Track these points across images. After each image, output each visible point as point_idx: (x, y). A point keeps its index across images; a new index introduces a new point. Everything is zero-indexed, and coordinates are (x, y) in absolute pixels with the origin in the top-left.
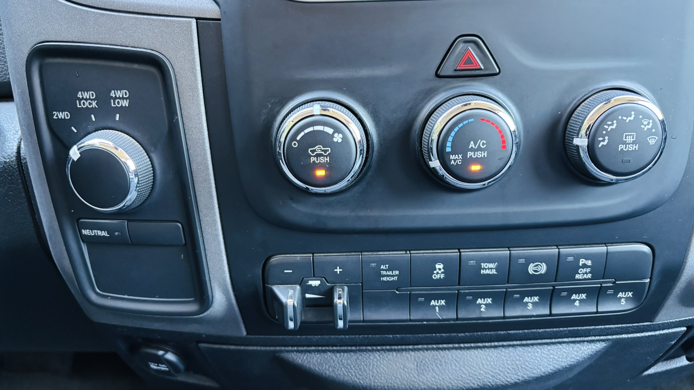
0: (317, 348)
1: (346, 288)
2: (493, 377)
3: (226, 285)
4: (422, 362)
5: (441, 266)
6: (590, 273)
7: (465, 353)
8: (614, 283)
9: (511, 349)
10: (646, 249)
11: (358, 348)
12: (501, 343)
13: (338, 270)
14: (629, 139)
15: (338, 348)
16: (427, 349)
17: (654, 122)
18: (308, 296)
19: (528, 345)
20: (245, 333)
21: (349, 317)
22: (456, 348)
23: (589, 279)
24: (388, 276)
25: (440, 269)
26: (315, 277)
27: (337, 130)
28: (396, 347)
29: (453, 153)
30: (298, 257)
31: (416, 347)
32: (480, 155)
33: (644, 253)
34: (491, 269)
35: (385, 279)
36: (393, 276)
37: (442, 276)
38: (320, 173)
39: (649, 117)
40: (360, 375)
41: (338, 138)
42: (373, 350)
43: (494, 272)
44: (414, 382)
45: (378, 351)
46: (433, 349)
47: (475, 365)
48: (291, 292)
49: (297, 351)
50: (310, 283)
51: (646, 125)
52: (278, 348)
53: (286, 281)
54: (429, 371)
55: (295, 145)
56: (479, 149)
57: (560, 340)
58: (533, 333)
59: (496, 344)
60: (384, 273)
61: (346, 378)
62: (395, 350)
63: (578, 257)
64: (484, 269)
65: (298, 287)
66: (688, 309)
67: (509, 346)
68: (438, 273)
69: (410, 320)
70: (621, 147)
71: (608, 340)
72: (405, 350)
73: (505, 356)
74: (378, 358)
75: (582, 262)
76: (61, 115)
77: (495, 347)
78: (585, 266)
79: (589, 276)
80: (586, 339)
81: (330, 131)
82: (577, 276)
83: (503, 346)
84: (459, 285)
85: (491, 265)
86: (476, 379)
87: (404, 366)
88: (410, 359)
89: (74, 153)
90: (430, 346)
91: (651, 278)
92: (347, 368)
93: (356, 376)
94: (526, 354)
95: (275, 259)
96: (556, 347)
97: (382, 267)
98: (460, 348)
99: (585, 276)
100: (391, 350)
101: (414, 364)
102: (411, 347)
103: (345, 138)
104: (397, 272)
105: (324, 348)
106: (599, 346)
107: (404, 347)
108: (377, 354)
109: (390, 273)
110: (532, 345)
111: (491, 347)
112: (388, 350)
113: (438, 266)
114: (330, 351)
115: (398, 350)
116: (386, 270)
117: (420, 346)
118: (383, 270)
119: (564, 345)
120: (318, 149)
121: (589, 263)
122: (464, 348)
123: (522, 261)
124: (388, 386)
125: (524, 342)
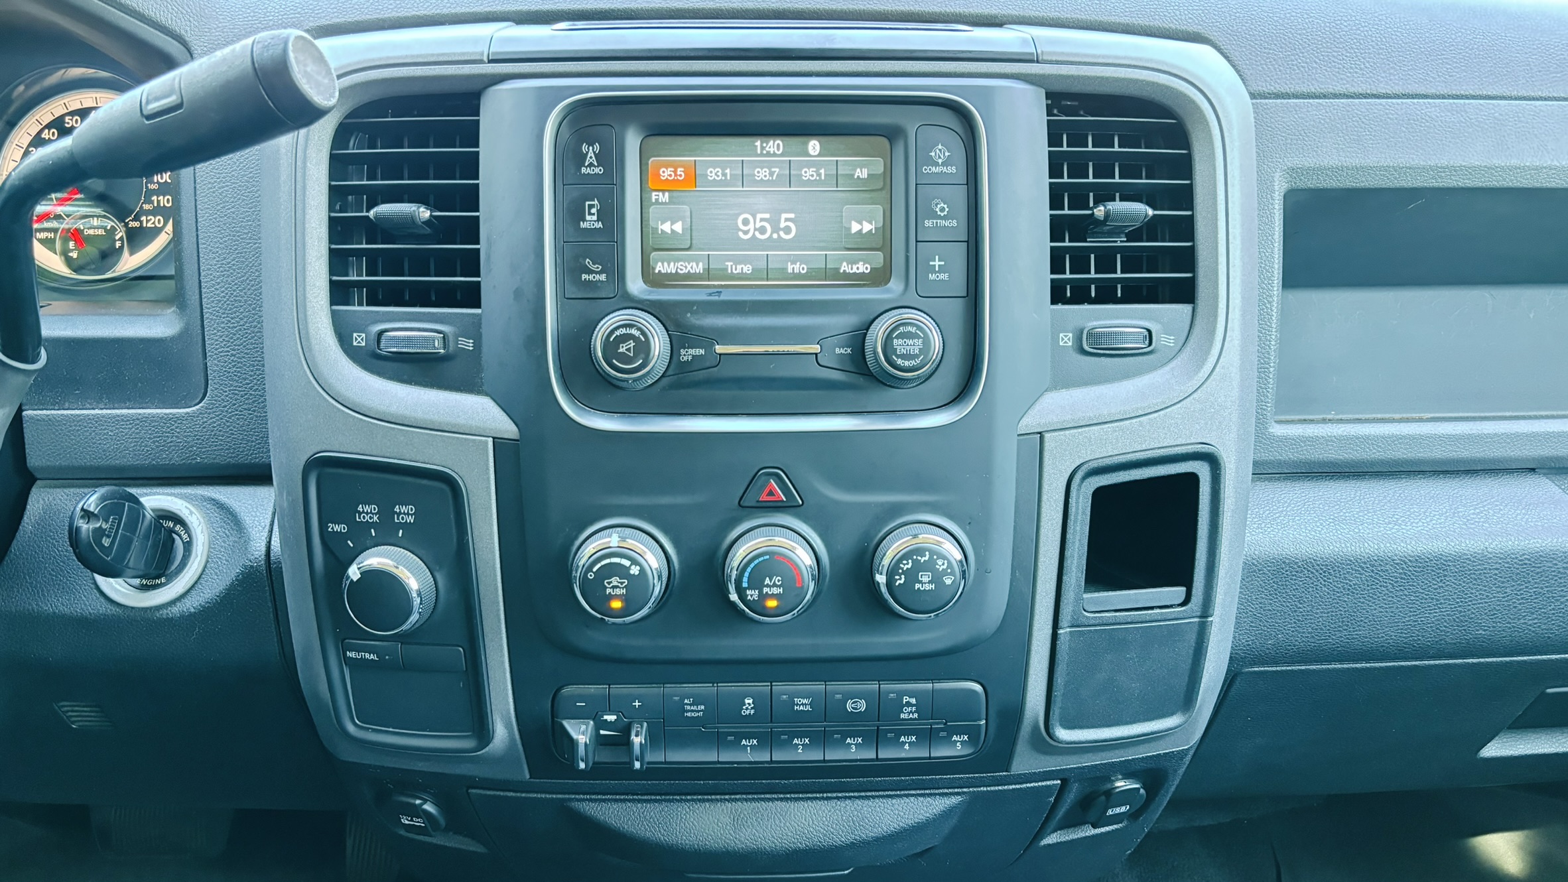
0: (614, 797)
1: (645, 724)
2: (825, 835)
3: (510, 718)
4: (739, 816)
5: (751, 701)
6: (915, 712)
7: (792, 805)
8: (945, 724)
9: (848, 802)
10: (978, 687)
11: (663, 797)
12: (835, 795)
13: (637, 704)
14: (926, 579)
15: (640, 797)
16: (746, 800)
17: (949, 562)
18: (602, 732)
19: (867, 798)
20: (528, 776)
21: (649, 757)
22: (782, 799)
23: (915, 719)
24: (692, 711)
25: (749, 704)
26: (611, 712)
27: (634, 562)
28: (709, 797)
29: (749, 588)
30: (592, 689)
31: (733, 797)
32: (775, 591)
33: (974, 692)
34: (806, 704)
35: (689, 714)
36: (698, 711)
37: (752, 712)
38: (616, 605)
39: (944, 558)
40: (665, 830)
41: (635, 570)
42: (682, 799)
43: (809, 708)
44: (730, 840)
45: (688, 801)
46: (753, 799)
47: (803, 821)
48: (583, 727)
49: (591, 800)
50: (606, 717)
51: (941, 565)
52: (567, 796)
53: (578, 715)
54: (748, 827)
55: (591, 576)
56: (775, 585)
57: (906, 792)
58: (871, 782)
59: (829, 795)
60: (689, 708)
61: (648, 834)
62: (708, 800)
63: (901, 694)
64: (797, 704)
65: (592, 722)
66: (1043, 757)
67: (846, 798)
68: (747, 709)
69: (719, 762)
70: (917, 586)
71: (964, 793)
72: (721, 800)
73: (840, 811)
74: (688, 810)
75: (906, 699)
76: (337, 528)
77: (828, 799)
78: (908, 704)
79: (916, 715)
80: (937, 791)
81: (626, 563)
82: (902, 716)
83: (838, 798)
84: (771, 722)
85: (805, 701)
86: (804, 838)
87: (718, 820)
88: (725, 811)
89: (354, 573)
90: (750, 797)
91: (986, 720)
92: (650, 822)
93: (660, 831)
94: (865, 809)
95: (568, 690)
96: (902, 802)
97: (686, 701)
98: (787, 799)
99: (911, 716)
100: (704, 801)
101: (730, 817)
102: (727, 797)
103: (642, 570)
104: (703, 707)
105: (622, 797)
106: (955, 800)
107: (718, 797)
108: (686, 806)
109: (694, 708)
110: (874, 797)
111: (823, 798)
112: (699, 800)
113: (747, 701)
114: (630, 801)
115: (712, 800)
116: (690, 705)
117: (738, 797)
118: (687, 704)
119: (912, 799)
120: (615, 581)
121: (913, 701)
122: (791, 799)
123: (838, 696)
124: (698, 845)
125: (863, 794)
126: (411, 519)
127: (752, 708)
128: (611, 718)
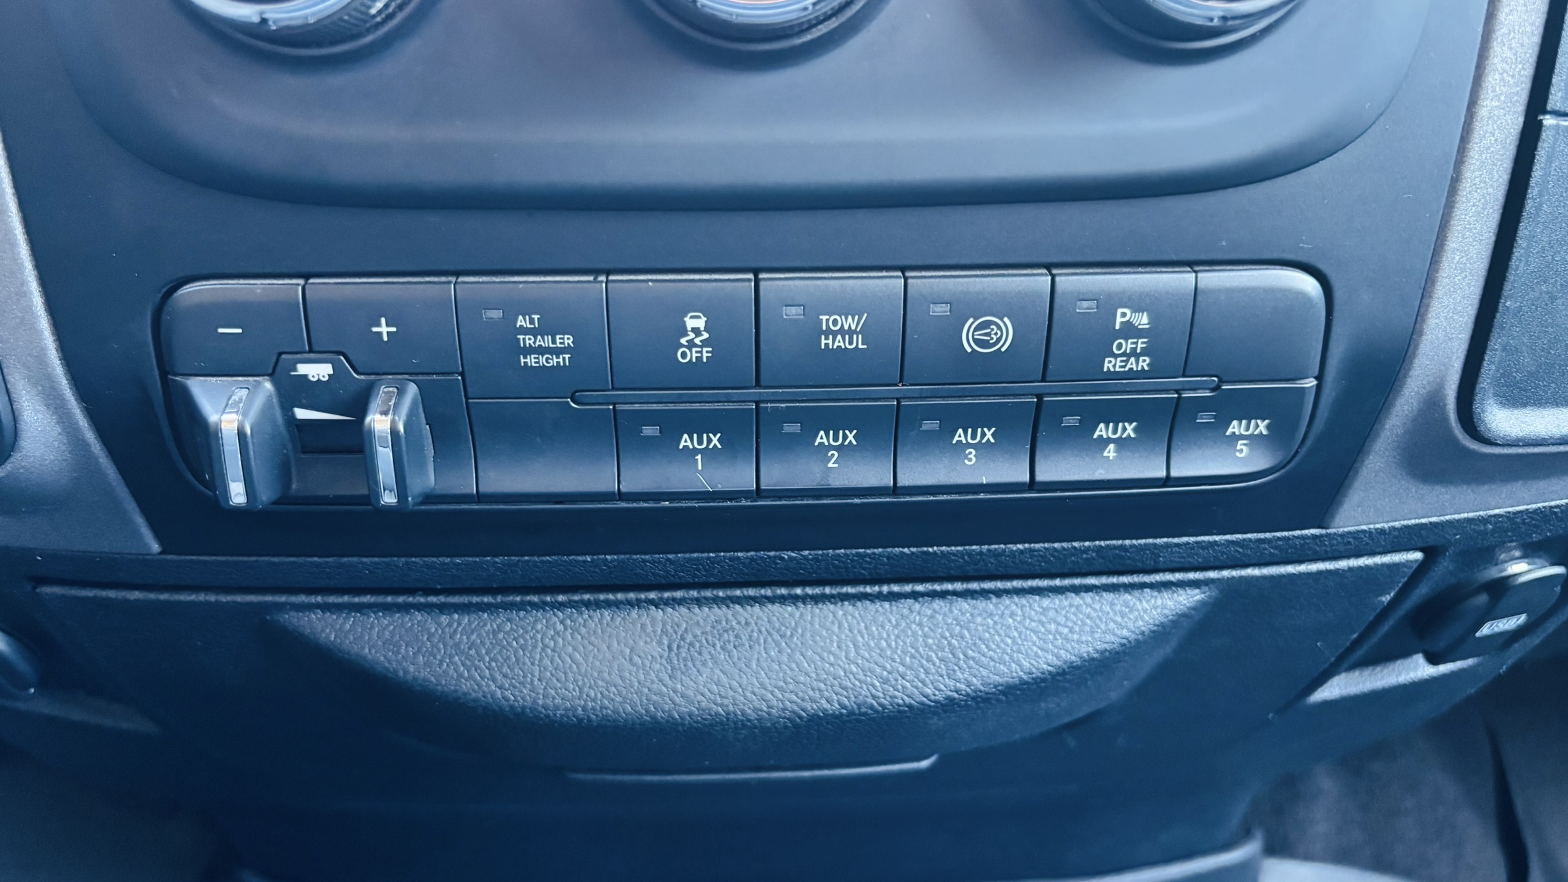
2: (885, 681)
4: (683, 638)
5: (701, 323)
6: (1144, 352)
11: (499, 598)
12: (908, 588)
13: (384, 329)
16: (698, 602)
18: (302, 414)
19: (985, 594)
22: (782, 600)
23: (1142, 374)
24: (541, 351)
25: (696, 331)
26: (314, 353)
30: (257, 289)
31: (667, 595)
33: (1302, 297)
34: (851, 332)
35: (531, 360)
36: (557, 352)
37: (706, 354)
42: (545, 603)
44: (661, 694)
45: (561, 606)
46: (716, 600)
48: (240, 395)
50: (303, 369)
53: (224, 364)
57: (1077, 581)
59: (896, 588)
60: (529, 340)
62: (608, 604)
64: (828, 332)
66: (1425, 489)
67: (934, 595)
68: (691, 345)
69: (621, 496)
72: (638, 603)
73: (920, 625)
74: (560, 627)
75: (1122, 317)
77: (893, 597)
78: (1129, 331)
79: (1144, 363)
83: (915, 595)
84: (758, 384)
85: (850, 323)
86: (837, 689)
87: (632, 650)
88: (649, 629)
90: (708, 593)
92: (468, 657)
93: (494, 680)
97: (521, 322)
98: (795, 599)
99: (1132, 364)
100: (598, 605)
101: (660, 643)
102: (652, 595)
104: (569, 340)
106: (1185, 600)
107: (632, 596)
108: (556, 617)
109: (546, 342)
110: (999, 593)
111: (880, 597)
112: (587, 604)
113: (690, 323)
114: (419, 607)
115: (617, 604)
116: (534, 332)
118: (525, 331)
119: (1088, 597)
121: (1142, 321)
122: (804, 599)
123: (941, 310)
124: (584, 709)
125: (974, 586)
127: (705, 343)
128: (318, 371)
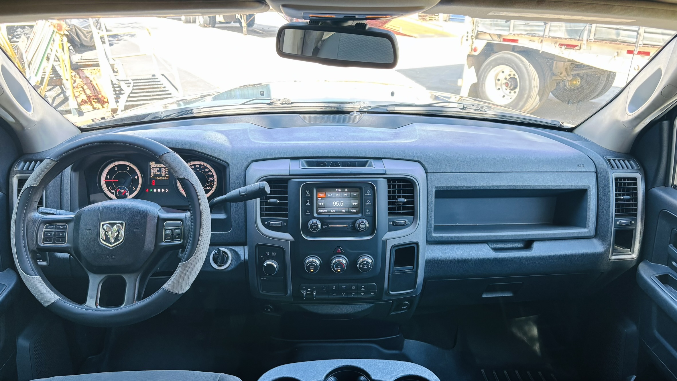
1: (316, 291)
3: (291, 290)
7: (342, 306)
8: (370, 291)
9: (352, 305)
10: (375, 284)
11: (318, 304)
13: (314, 287)
15: (314, 304)
17: (370, 263)
20: (292, 300)
21: (316, 297)
26: (310, 289)
28: (326, 304)
29: (335, 268)
30: (306, 285)
36: (325, 289)
38: (312, 271)
40: (319, 310)
43: (345, 288)
47: (344, 309)
49: (305, 305)
52: (301, 304)
53: (304, 289)
54: (334, 310)
55: (308, 266)
56: (339, 267)
58: (355, 301)
59: (349, 304)
61: (315, 311)
63: (362, 285)
65: (306, 291)
70: (364, 267)
71: (373, 304)
76: (261, 256)
80: (368, 303)
81: (314, 263)
82: (362, 289)
89: (265, 264)
91: (377, 290)
94: (355, 306)
95: (302, 285)
96: (362, 305)
97: (323, 287)
102: (329, 304)
103: (317, 264)
105: (311, 304)
117: (332, 304)
120: (312, 266)
121: (364, 287)
123: (350, 286)
126: (275, 255)
127: (335, 288)
